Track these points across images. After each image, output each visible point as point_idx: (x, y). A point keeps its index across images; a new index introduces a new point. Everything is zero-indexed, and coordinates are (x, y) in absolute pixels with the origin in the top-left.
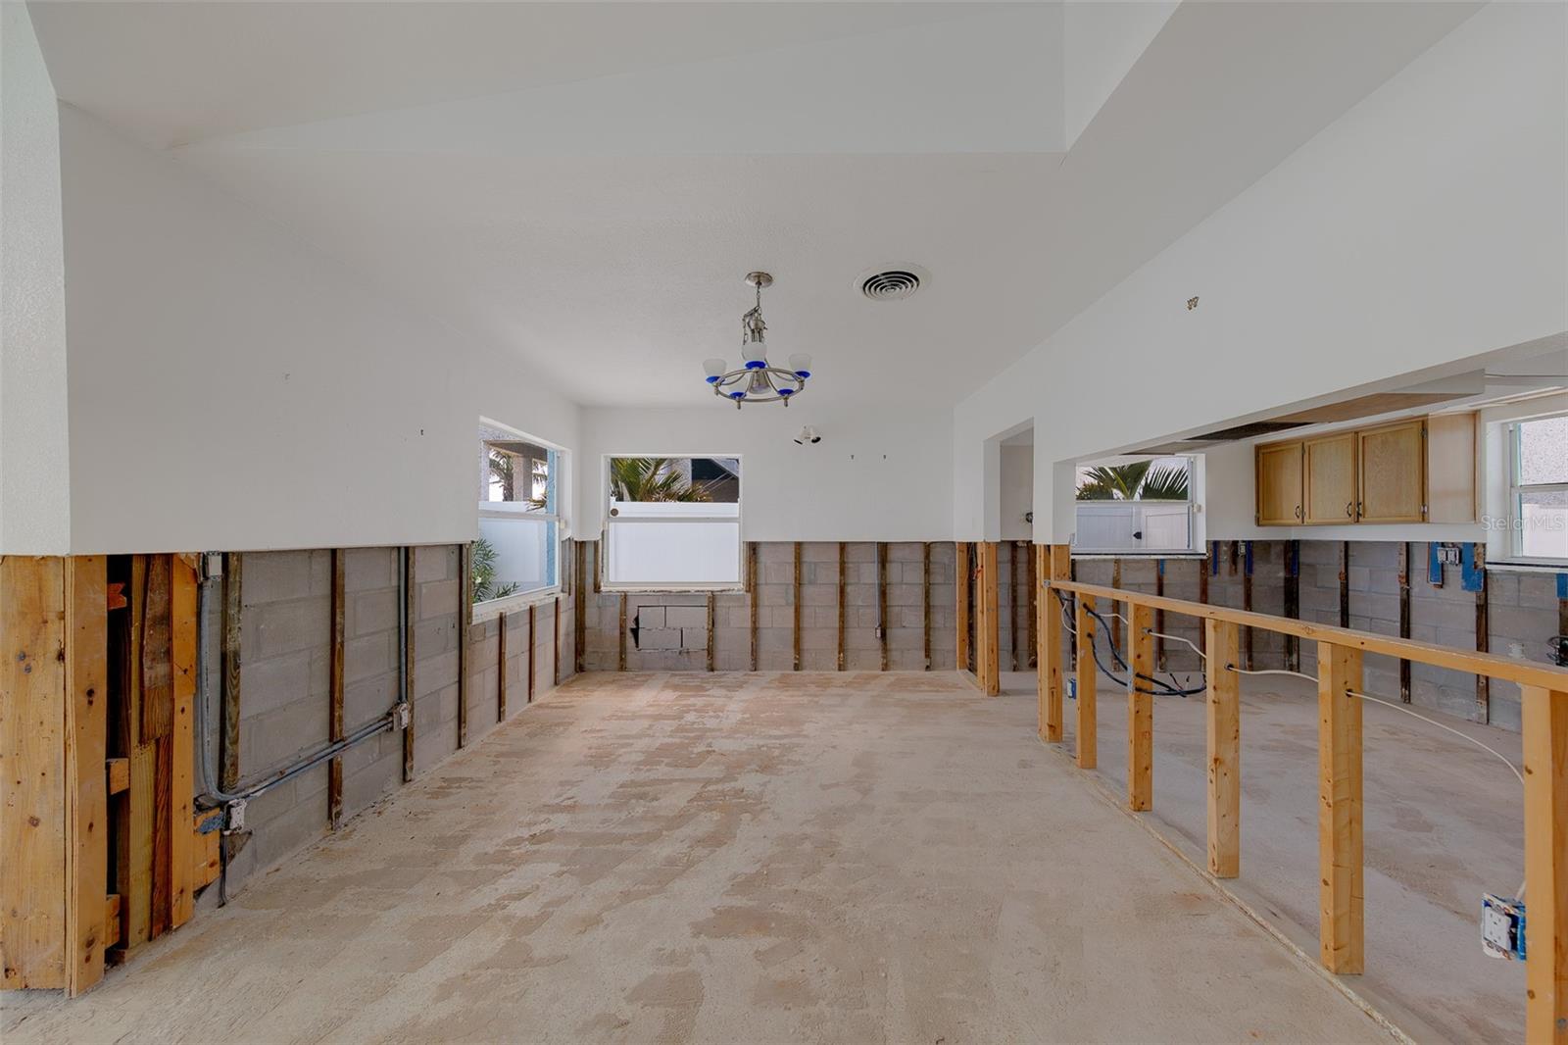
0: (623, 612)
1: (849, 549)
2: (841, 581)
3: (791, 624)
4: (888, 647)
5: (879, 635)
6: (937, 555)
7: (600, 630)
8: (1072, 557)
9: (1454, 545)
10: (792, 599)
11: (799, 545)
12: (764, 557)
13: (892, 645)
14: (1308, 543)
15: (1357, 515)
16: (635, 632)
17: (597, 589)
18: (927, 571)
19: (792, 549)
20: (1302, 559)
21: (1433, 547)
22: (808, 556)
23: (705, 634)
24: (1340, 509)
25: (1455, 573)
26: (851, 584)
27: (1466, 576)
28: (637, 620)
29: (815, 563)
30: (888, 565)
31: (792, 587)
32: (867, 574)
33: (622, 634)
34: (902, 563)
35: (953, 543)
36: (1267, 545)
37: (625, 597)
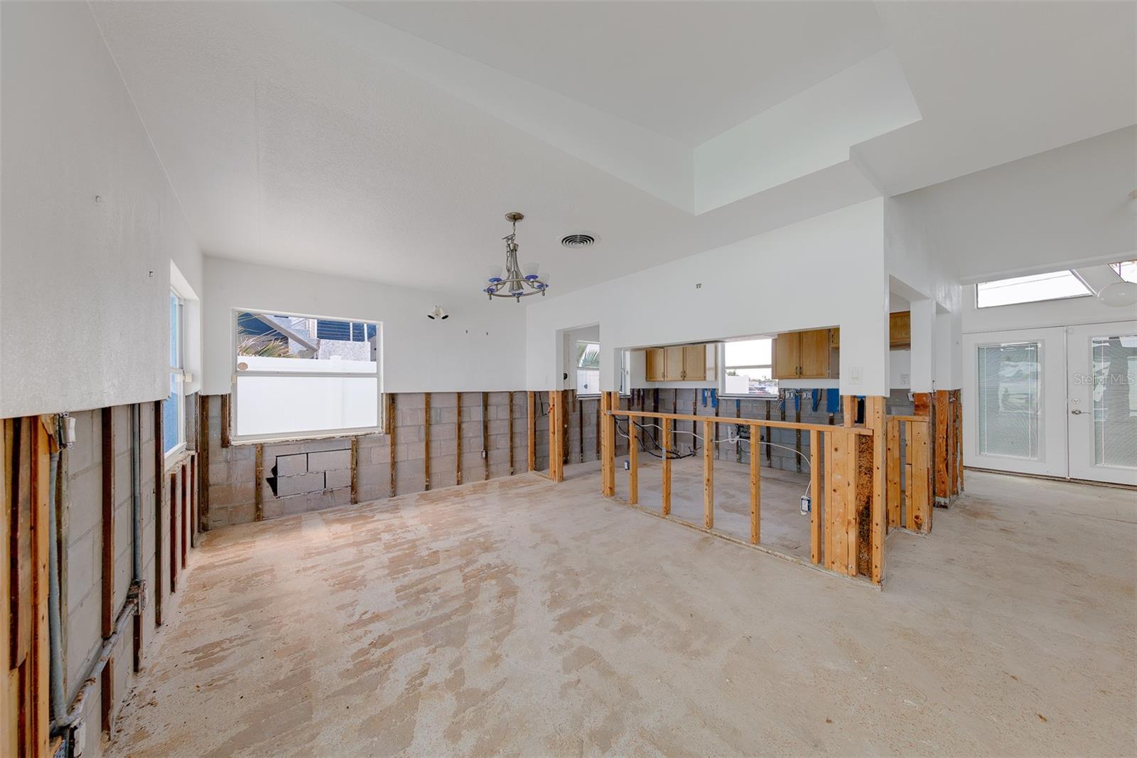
0: (259, 465)
1: (464, 397)
2: (458, 420)
3: (423, 456)
4: (489, 463)
5: (484, 456)
6: (517, 400)
7: (230, 486)
8: (579, 399)
9: (709, 389)
10: (423, 436)
11: (428, 395)
12: (401, 405)
13: (491, 462)
14: (662, 389)
15: (684, 377)
16: (273, 482)
17: (225, 443)
18: (511, 411)
19: (423, 398)
20: (660, 397)
21: (704, 390)
22: (435, 403)
23: (349, 473)
24: (678, 374)
25: (709, 400)
26: (465, 422)
27: (713, 402)
28: (275, 470)
29: (440, 409)
30: (488, 408)
31: (423, 427)
32: (475, 414)
33: (258, 484)
34: (497, 406)
35: (525, 392)
36: (648, 390)
37: (260, 448)
